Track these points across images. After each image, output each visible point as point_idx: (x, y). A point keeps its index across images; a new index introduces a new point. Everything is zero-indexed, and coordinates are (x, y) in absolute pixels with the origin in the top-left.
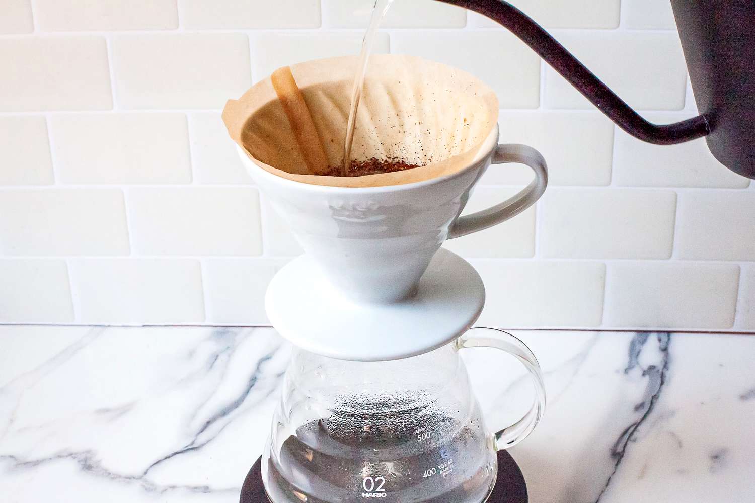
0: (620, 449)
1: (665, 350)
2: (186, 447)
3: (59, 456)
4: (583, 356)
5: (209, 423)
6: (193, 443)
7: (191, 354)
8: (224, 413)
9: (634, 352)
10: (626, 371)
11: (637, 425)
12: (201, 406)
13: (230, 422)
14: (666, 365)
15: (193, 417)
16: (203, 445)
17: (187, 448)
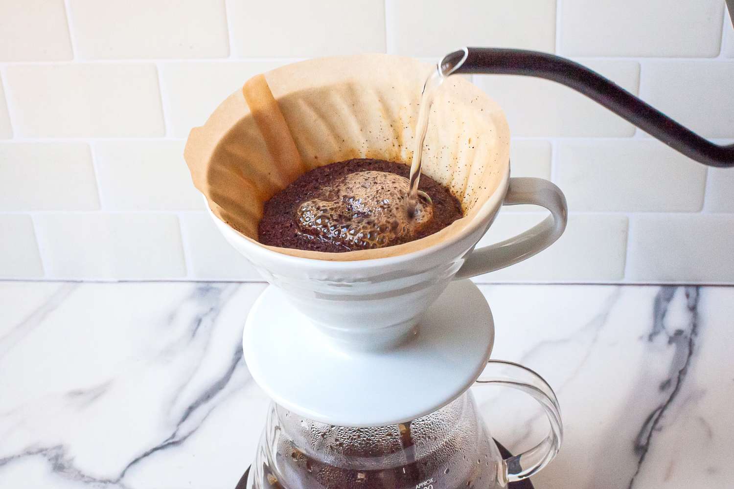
0: (643, 441)
1: (693, 309)
2: (167, 440)
3: (29, 453)
4: (603, 318)
5: (191, 409)
6: (174, 436)
7: (171, 318)
8: (207, 396)
9: (659, 312)
10: (651, 337)
11: (662, 408)
12: (182, 387)
13: (214, 407)
14: (695, 328)
15: (174, 401)
16: (185, 438)
17: (166, 443)
